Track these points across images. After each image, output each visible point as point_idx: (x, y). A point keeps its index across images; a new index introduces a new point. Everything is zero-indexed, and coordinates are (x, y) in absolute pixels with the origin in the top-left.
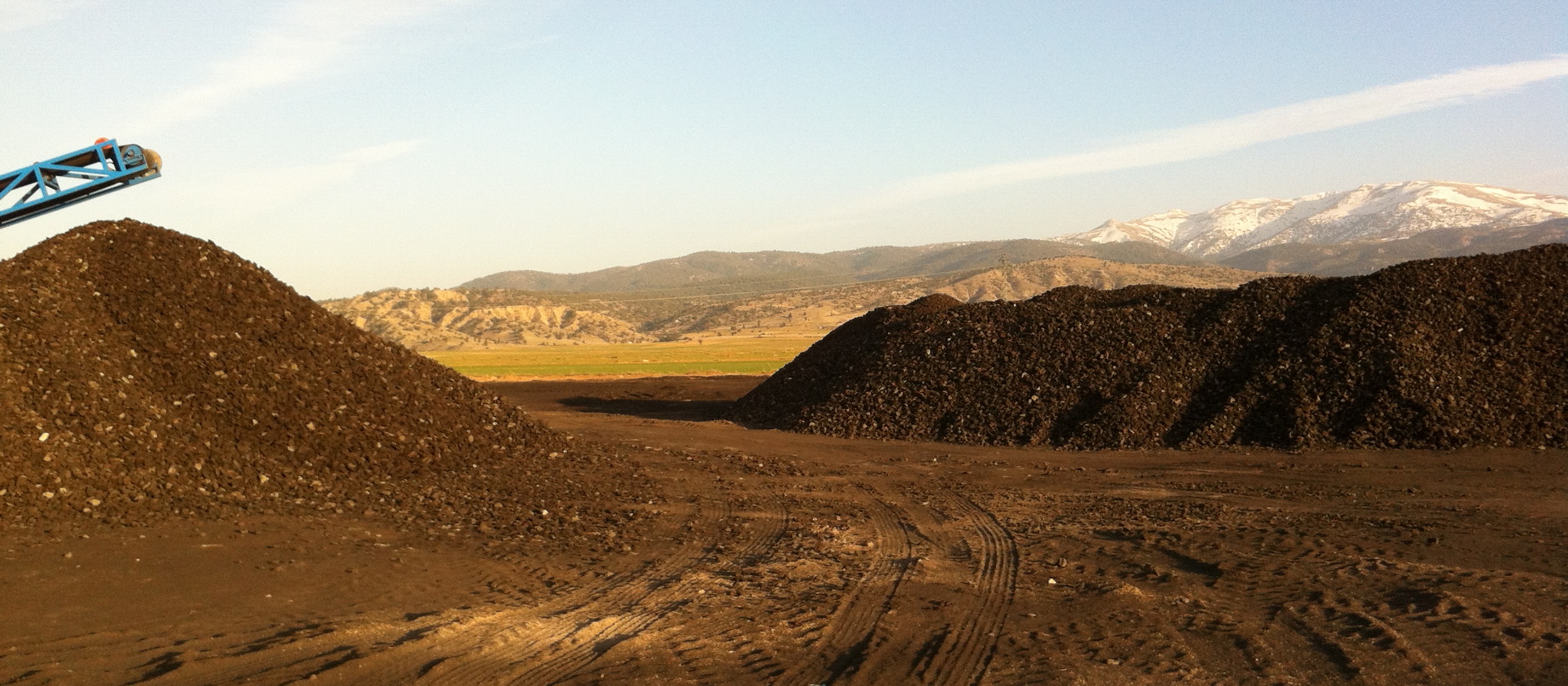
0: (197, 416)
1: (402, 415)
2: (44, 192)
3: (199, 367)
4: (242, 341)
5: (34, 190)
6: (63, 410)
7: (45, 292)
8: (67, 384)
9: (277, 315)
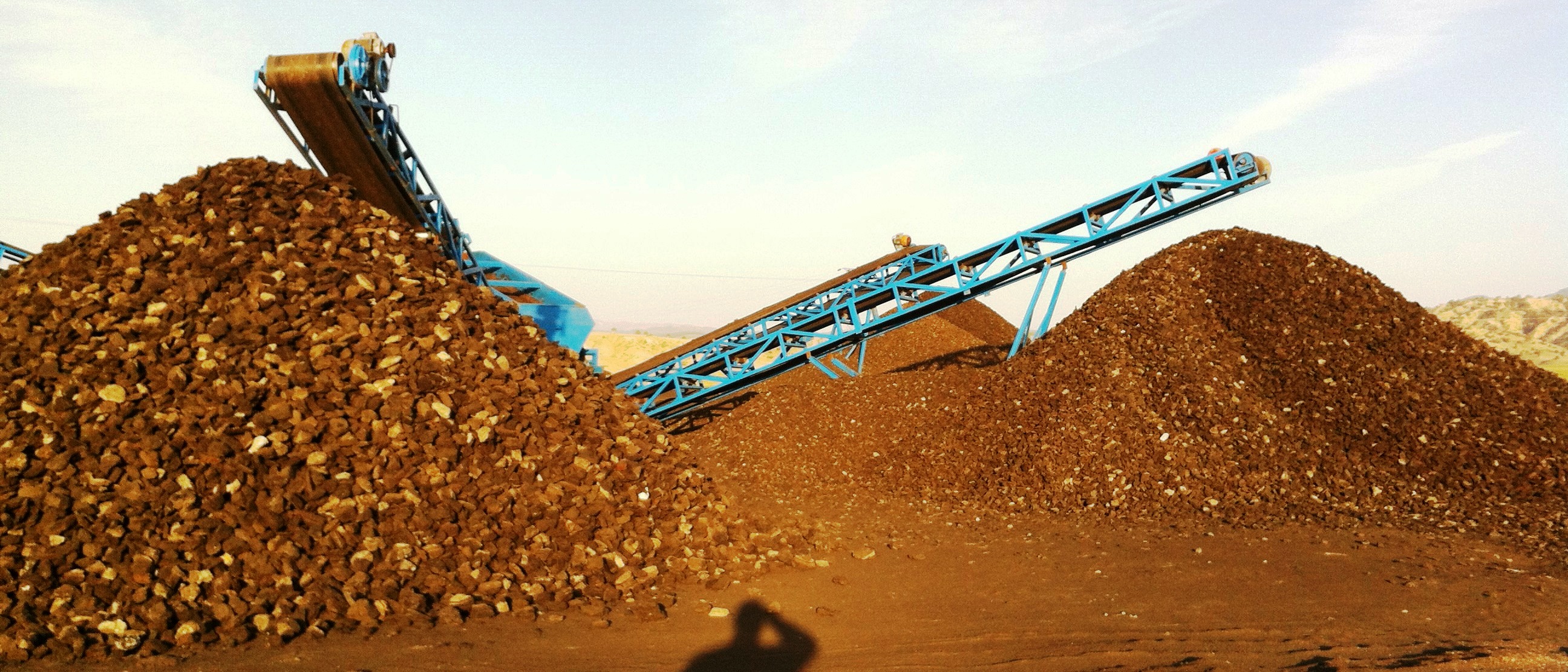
0: (1306, 424)
1: (1521, 432)
2: (1161, 205)
3: (1308, 375)
4: (1351, 348)
5: (1150, 204)
6: (1180, 412)
7: (1162, 300)
8: (1183, 387)
9: (1386, 321)
